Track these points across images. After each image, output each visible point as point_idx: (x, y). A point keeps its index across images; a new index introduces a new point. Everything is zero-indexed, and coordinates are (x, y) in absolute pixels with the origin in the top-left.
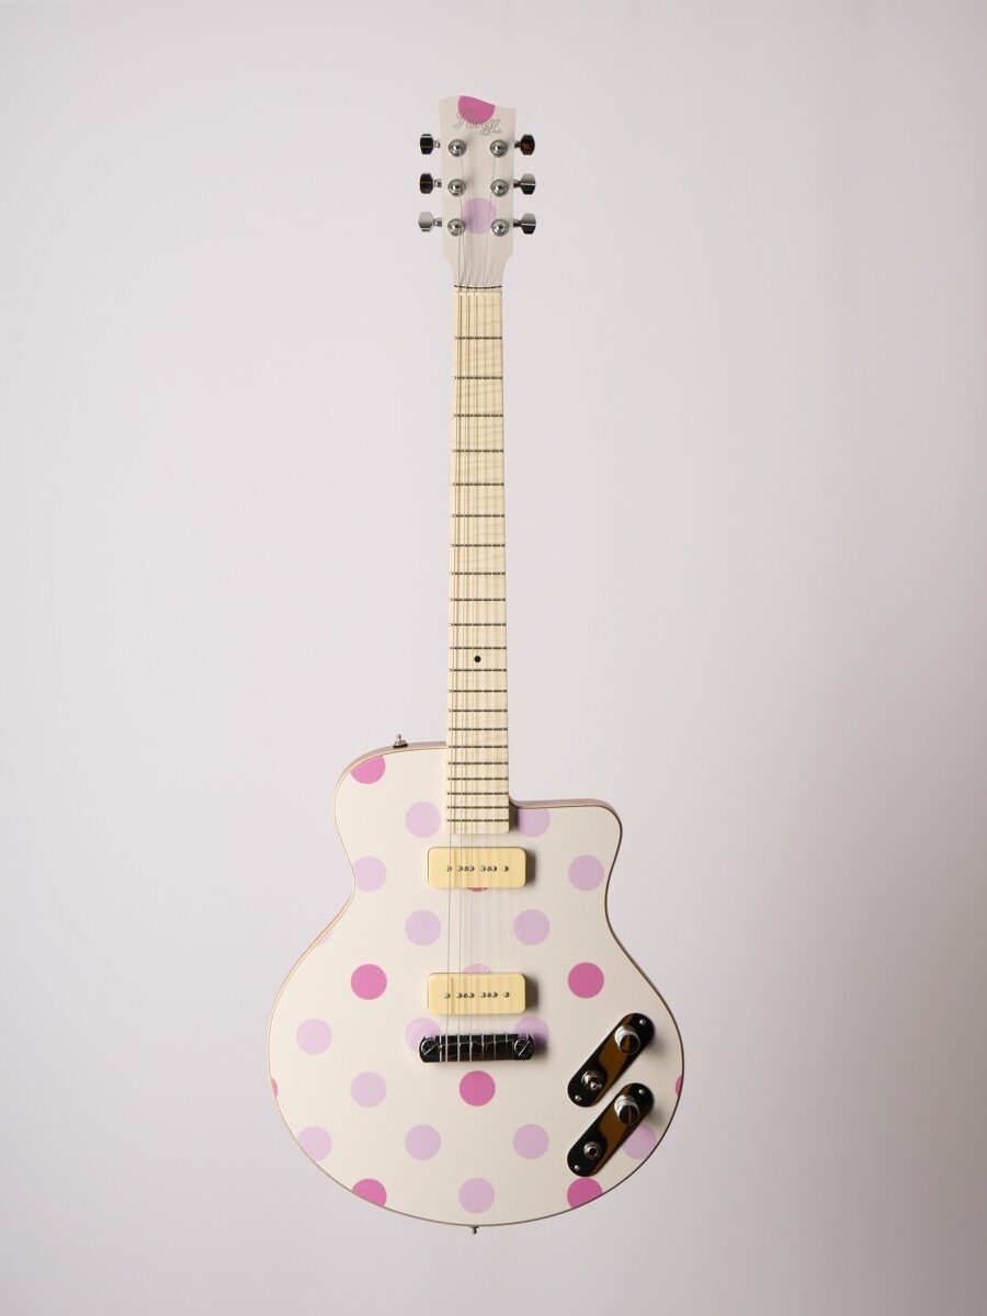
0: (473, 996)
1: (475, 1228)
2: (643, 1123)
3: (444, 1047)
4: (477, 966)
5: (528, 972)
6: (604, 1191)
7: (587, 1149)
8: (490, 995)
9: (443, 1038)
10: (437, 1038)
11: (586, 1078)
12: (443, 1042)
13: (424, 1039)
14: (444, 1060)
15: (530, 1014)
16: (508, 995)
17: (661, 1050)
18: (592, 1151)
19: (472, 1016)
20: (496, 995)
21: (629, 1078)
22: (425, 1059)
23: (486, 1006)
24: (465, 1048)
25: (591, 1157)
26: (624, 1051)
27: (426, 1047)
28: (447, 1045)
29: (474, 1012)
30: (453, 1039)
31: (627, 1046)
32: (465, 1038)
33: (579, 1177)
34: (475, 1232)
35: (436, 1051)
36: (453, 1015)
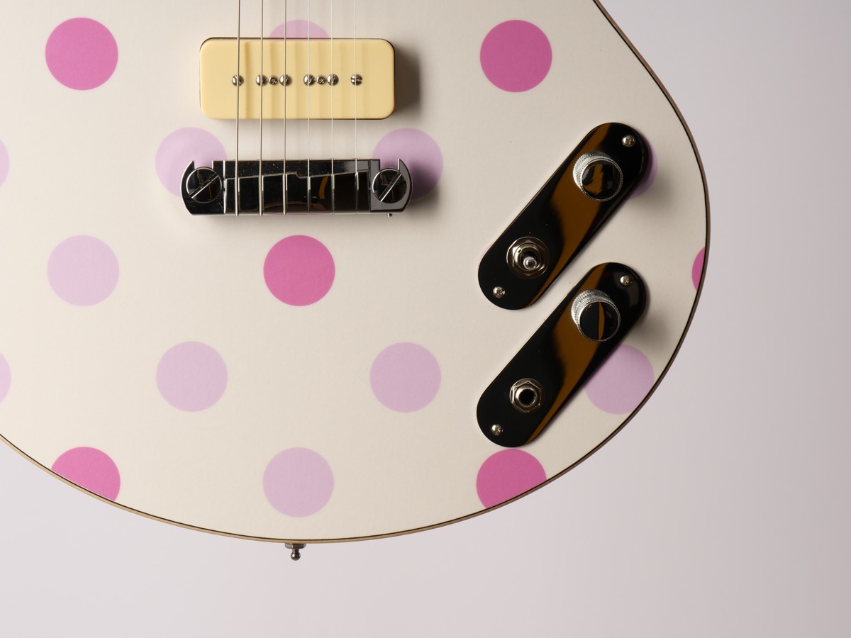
0: (288, 81)
1: (297, 547)
2: (628, 342)
3: (231, 184)
4: (299, 24)
5: (401, 38)
6: (548, 477)
7: (516, 392)
8: (322, 80)
9: (230, 165)
10: (218, 164)
11: (516, 251)
12: (230, 173)
13: (191, 167)
14: (231, 209)
15: (401, 124)
16: (358, 81)
17: (664, 198)
18: (526, 396)
19: (286, 123)
20: (336, 80)
21: (599, 252)
22: (196, 206)
23: (316, 102)
24: (273, 186)
25: (525, 409)
26: (591, 194)
27: (195, 184)
28: (237, 180)
29: (291, 115)
30: (248, 167)
31: (596, 187)
32: (272, 167)
33: (499, 448)
34: (297, 556)
35: (215, 189)
36: (250, 120)
